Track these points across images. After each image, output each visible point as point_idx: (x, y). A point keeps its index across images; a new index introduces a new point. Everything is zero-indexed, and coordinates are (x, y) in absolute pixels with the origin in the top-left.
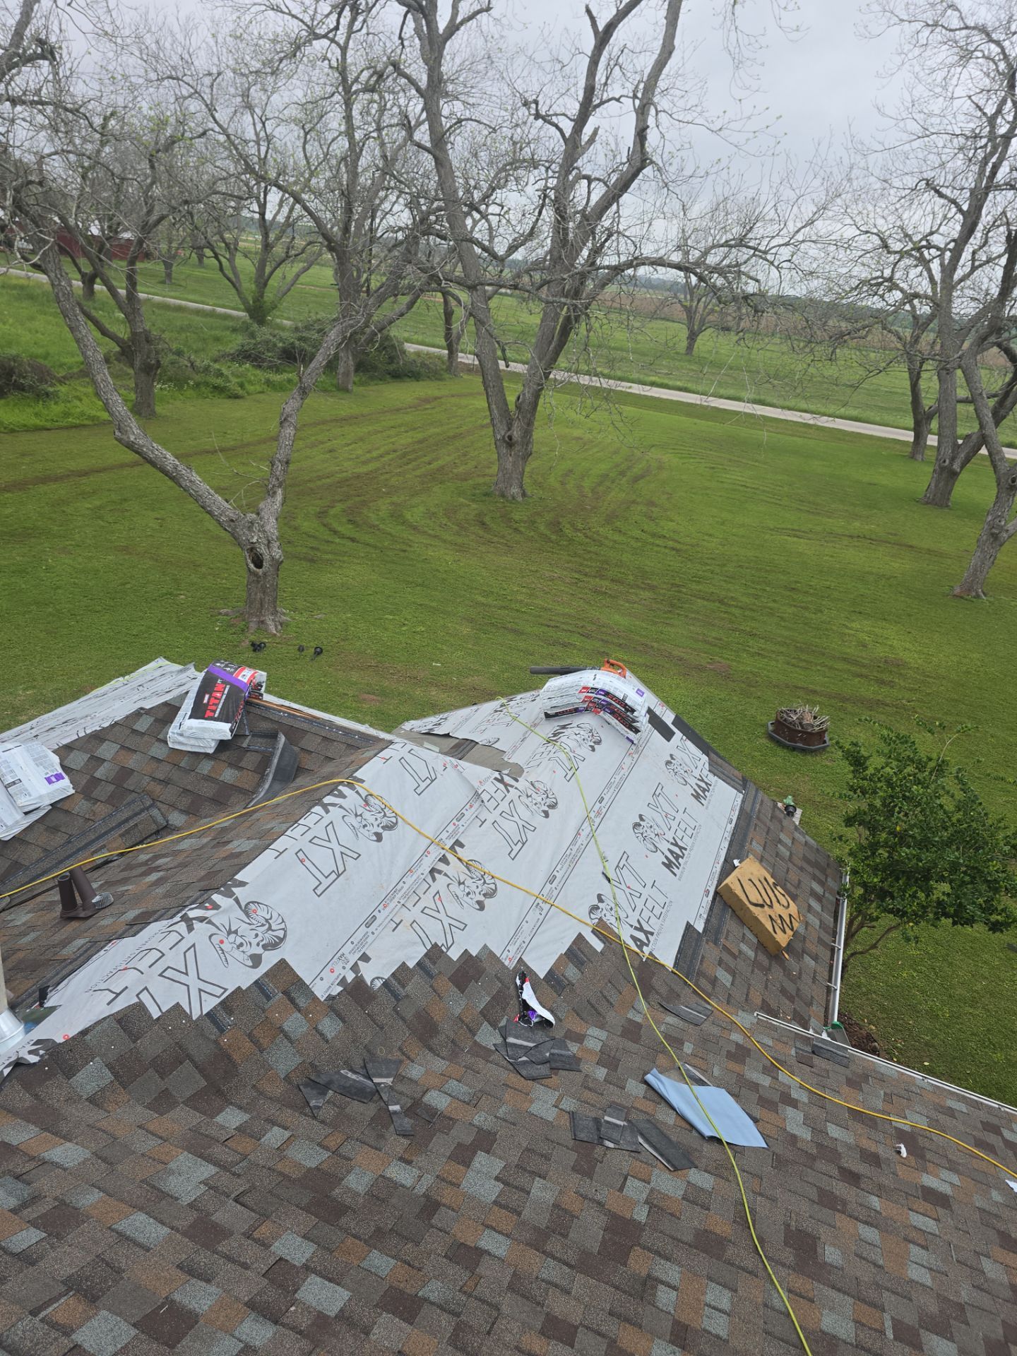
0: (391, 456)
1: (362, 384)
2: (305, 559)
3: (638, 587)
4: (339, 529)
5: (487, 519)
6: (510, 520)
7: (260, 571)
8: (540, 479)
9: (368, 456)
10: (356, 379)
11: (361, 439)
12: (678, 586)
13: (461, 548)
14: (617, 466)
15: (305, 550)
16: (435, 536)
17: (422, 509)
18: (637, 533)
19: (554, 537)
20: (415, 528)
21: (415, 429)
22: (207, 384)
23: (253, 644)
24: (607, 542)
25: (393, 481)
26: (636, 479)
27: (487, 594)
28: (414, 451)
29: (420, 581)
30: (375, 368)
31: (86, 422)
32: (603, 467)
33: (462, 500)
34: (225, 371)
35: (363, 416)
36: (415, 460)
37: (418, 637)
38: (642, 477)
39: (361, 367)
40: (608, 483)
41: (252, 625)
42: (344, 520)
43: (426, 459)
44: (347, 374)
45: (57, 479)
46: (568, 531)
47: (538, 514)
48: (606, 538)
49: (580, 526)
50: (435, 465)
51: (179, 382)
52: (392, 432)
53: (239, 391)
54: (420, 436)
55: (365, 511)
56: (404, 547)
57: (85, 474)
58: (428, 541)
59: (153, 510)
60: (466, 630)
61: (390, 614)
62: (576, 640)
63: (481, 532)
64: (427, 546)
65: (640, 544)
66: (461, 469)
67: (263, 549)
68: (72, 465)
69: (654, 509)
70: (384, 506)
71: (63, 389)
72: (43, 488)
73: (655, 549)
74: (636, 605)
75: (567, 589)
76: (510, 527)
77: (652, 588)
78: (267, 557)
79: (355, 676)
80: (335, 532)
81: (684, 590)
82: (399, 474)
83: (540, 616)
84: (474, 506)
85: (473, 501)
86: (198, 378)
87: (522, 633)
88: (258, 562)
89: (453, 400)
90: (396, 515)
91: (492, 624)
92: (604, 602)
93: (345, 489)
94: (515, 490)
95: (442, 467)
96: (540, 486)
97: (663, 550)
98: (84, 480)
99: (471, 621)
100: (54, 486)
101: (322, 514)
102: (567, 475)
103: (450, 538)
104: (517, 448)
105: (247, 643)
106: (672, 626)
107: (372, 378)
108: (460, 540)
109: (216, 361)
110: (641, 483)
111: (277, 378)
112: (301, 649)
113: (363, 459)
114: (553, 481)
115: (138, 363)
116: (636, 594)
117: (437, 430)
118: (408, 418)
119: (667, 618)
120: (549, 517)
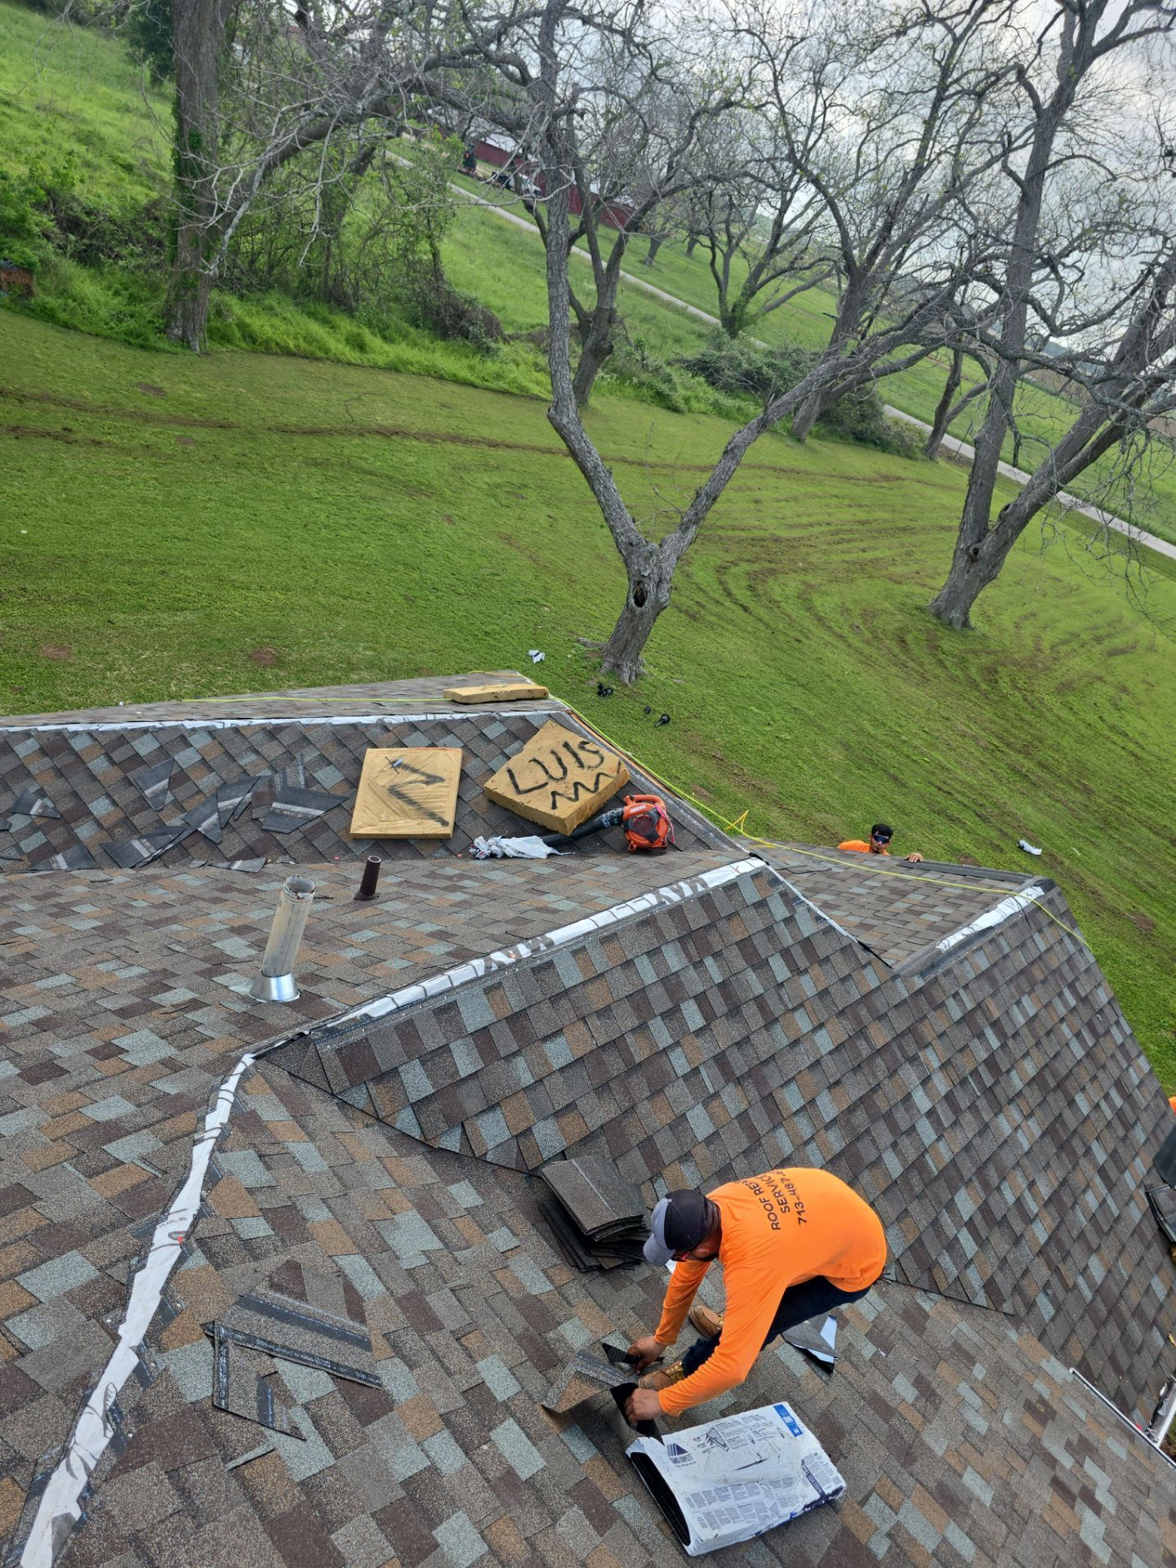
0: (822, 529)
1: (818, 437)
2: (686, 613)
3: (1070, 783)
4: (734, 591)
5: (909, 638)
6: (936, 647)
7: (638, 610)
8: (991, 613)
9: (797, 520)
10: (814, 429)
11: (795, 499)
12: (1123, 801)
13: (867, 661)
14: (1096, 628)
15: (689, 603)
16: (840, 636)
17: (837, 600)
18: (1092, 718)
19: (983, 686)
20: (820, 619)
21: (861, 506)
22: (651, 387)
23: (600, 687)
24: (1048, 715)
25: (813, 559)
26: (1114, 653)
27: (880, 724)
28: (851, 531)
29: (804, 681)
30: (841, 423)
31: (514, 391)
32: (1075, 624)
33: (887, 604)
34: (675, 378)
35: (806, 473)
36: (849, 541)
37: (779, 743)
38: (1123, 652)
39: (825, 417)
40: (1075, 645)
41: (606, 664)
42: (744, 583)
43: (862, 545)
44: (806, 420)
45: (467, 442)
46: (1005, 686)
47: (975, 652)
48: (1051, 710)
49: (1021, 684)
50: (869, 555)
51: (623, 376)
52: (834, 501)
53: (682, 405)
54: (862, 515)
55: (771, 582)
56: (800, 637)
57: (494, 445)
58: (831, 639)
59: (548, 506)
60: (838, 756)
61: (759, 707)
62: (969, 819)
63: (896, 650)
64: (826, 644)
65: (1091, 733)
66: (900, 569)
67: (650, 587)
68: (486, 432)
69: (1124, 696)
70: (793, 584)
71: (505, 349)
72: (450, 447)
73: (1109, 745)
74: (1059, 805)
75: (977, 754)
76: (934, 656)
77: (1088, 791)
78: (651, 597)
79: (693, 762)
80: (729, 594)
81: (1129, 809)
82: (824, 552)
83: (933, 774)
84: (900, 617)
85: (901, 610)
86: (644, 377)
87: (904, 785)
88: (640, 600)
89: (918, 486)
90: (804, 598)
91: (872, 762)
92: (1019, 785)
93: (757, 549)
94: (956, 615)
95: (878, 560)
96: (989, 620)
97: (1119, 750)
98: (492, 451)
99: (847, 747)
100: (460, 448)
101: (721, 569)
102: (1026, 618)
103: (857, 644)
104: (980, 566)
105: (594, 683)
106: (1097, 847)
107: (832, 433)
108: (867, 650)
109: (669, 364)
110: (1119, 659)
111: (728, 402)
112: (648, 711)
113: (789, 521)
114: (1006, 619)
115: (590, 343)
116: (1065, 793)
117: (886, 515)
118: (857, 491)
119: (1093, 835)
120: (985, 660)
